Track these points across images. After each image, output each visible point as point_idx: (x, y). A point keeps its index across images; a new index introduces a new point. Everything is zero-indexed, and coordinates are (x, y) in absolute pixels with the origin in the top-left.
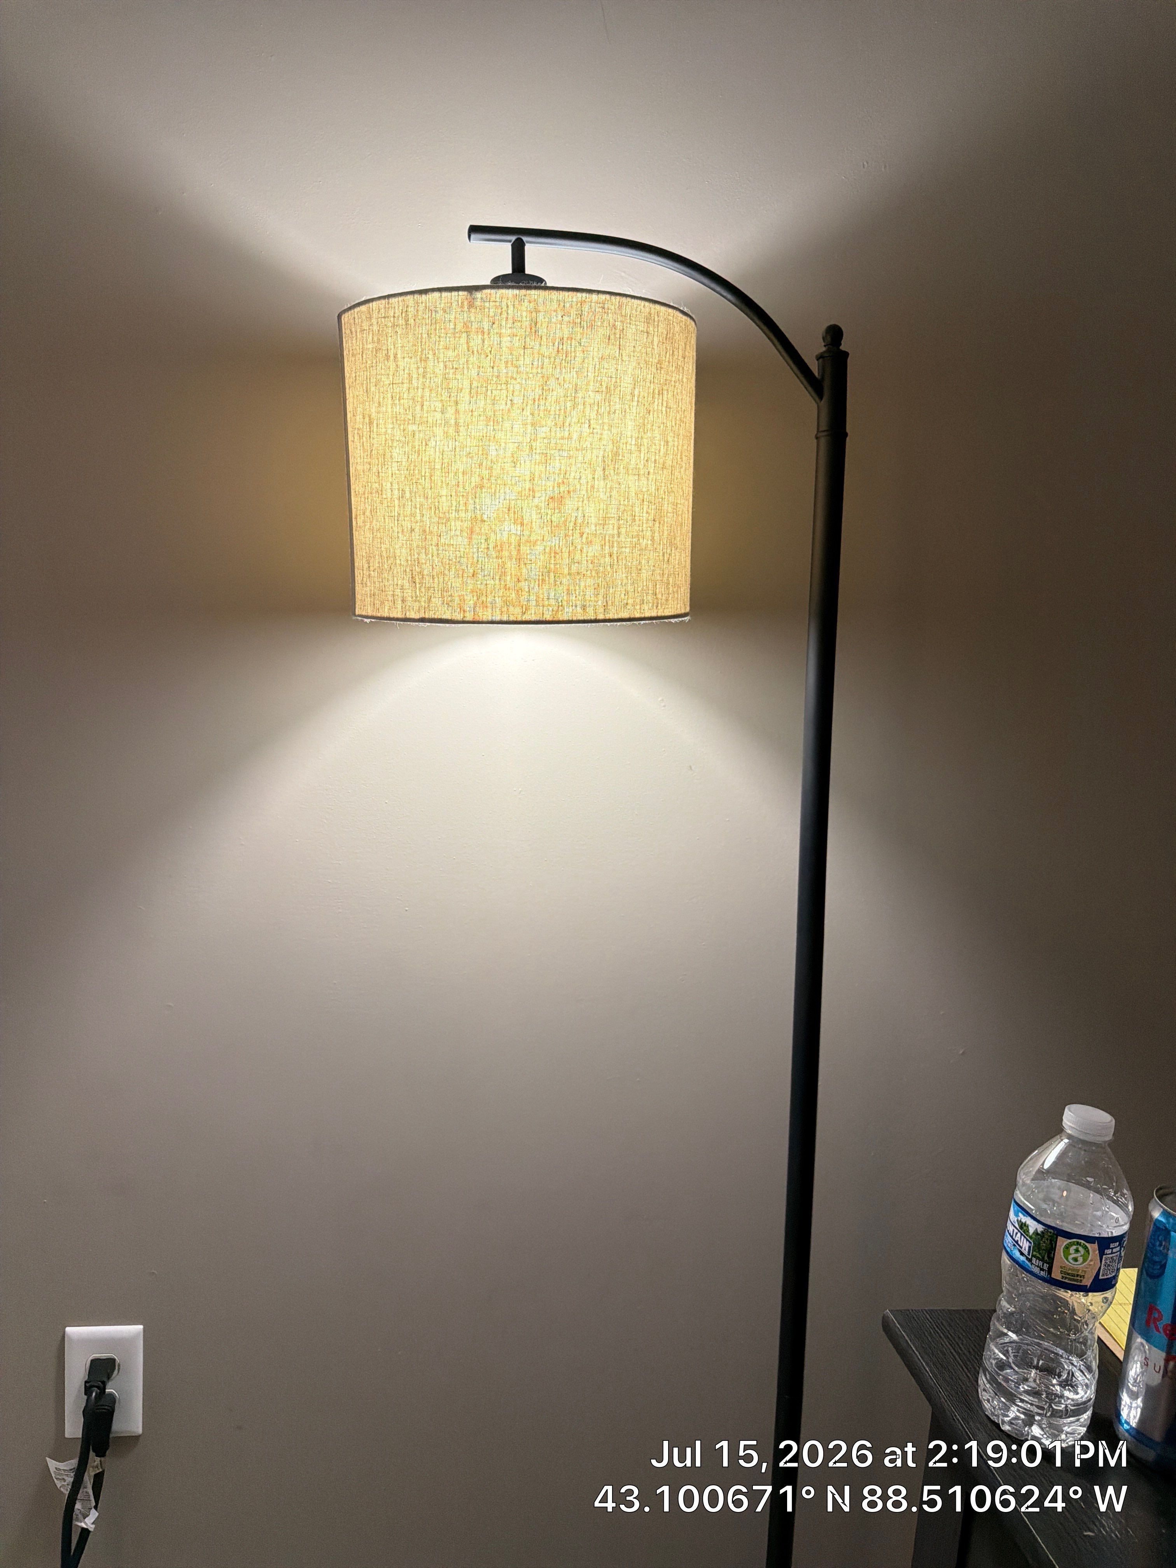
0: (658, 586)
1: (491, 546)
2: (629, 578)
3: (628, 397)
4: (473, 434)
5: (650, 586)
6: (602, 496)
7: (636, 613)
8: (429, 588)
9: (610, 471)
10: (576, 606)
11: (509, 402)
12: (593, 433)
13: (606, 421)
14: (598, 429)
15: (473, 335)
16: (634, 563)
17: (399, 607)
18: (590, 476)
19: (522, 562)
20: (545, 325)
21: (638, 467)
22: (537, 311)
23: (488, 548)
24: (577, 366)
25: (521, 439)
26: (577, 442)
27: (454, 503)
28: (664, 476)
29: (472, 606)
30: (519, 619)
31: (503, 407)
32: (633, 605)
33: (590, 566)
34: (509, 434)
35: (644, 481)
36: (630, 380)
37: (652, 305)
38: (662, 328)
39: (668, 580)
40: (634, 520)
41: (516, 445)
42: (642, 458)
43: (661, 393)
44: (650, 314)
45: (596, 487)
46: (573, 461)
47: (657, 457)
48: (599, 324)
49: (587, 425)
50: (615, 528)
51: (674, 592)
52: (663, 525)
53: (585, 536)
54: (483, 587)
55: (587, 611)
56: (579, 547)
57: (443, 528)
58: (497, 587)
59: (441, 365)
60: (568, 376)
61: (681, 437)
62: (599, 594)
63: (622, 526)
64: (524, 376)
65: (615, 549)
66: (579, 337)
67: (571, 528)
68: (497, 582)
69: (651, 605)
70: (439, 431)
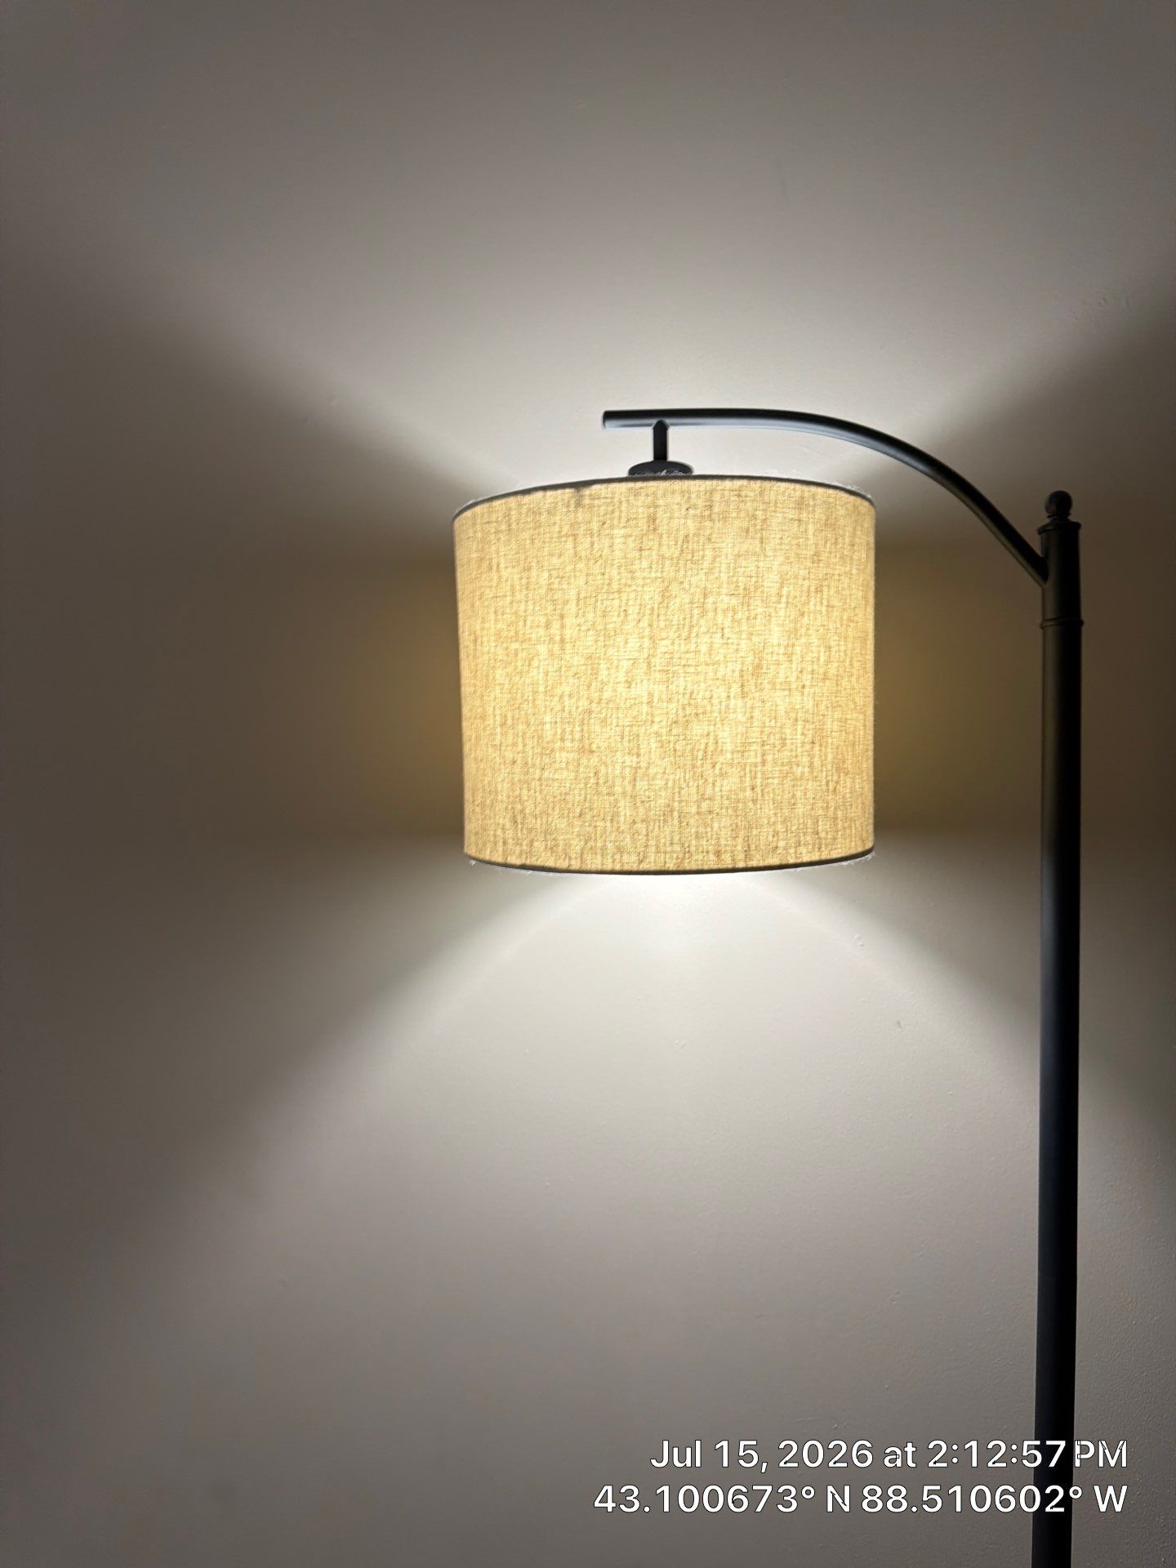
0: (820, 823)
1: (601, 781)
2: (779, 815)
3: (774, 599)
4: (581, 651)
5: (809, 823)
6: (740, 717)
7: (789, 858)
8: (530, 830)
9: (751, 686)
10: (708, 852)
11: (622, 614)
12: (727, 644)
13: (744, 628)
14: (734, 638)
15: (580, 538)
16: (786, 797)
17: (501, 849)
18: (724, 695)
19: (638, 800)
20: (665, 522)
21: (788, 680)
22: (656, 507)
23: (597, 784)
24: (706, 565)
25: (636, 655)
26: (707, 656)
27: (559, 731)
28: (826, 688)
29: (579, 852)
30: (635, 868)
31: (614, 619)
32: (785, 849)
33: (726, 802)
34: (622, 650)
35: (797, 697)
36: (776, 578)
37: (805, 488)
38: (819, 513)
39: (835, 814)
40: (784, 744)
41: (632, 661)
42: (794, 669)
43: (819, 590)
44: (802, 498)
45: (732, 706)
46: (701, 678)
47: (815, 667)
48: (734, 515)
49: (720, 635)
50: (759, 755)
51: (844, 828)
52: (826, 747)
53: (718, 766)
54: (591, 829)
55: (723, 857)
56: (711, 780)
57: (546, 760)
58: (609, 829)
59: (546, 575)
60: (694, 580)
61: (850, 639)
62: (737, 837)
63: (768, 752)
64: (640, 582)
65: (759, 781)
66: (708, 532)
67: (700, 757)
68: (608, 824)
69: (810, 847)
70: (543, 649)
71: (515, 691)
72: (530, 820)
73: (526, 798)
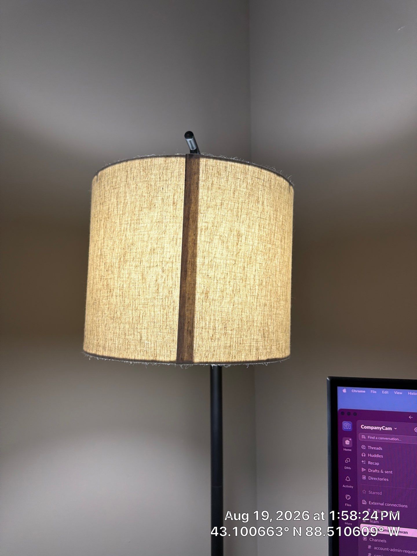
71: (268, 268)
72: (271, 335)
73: (270, 324)
